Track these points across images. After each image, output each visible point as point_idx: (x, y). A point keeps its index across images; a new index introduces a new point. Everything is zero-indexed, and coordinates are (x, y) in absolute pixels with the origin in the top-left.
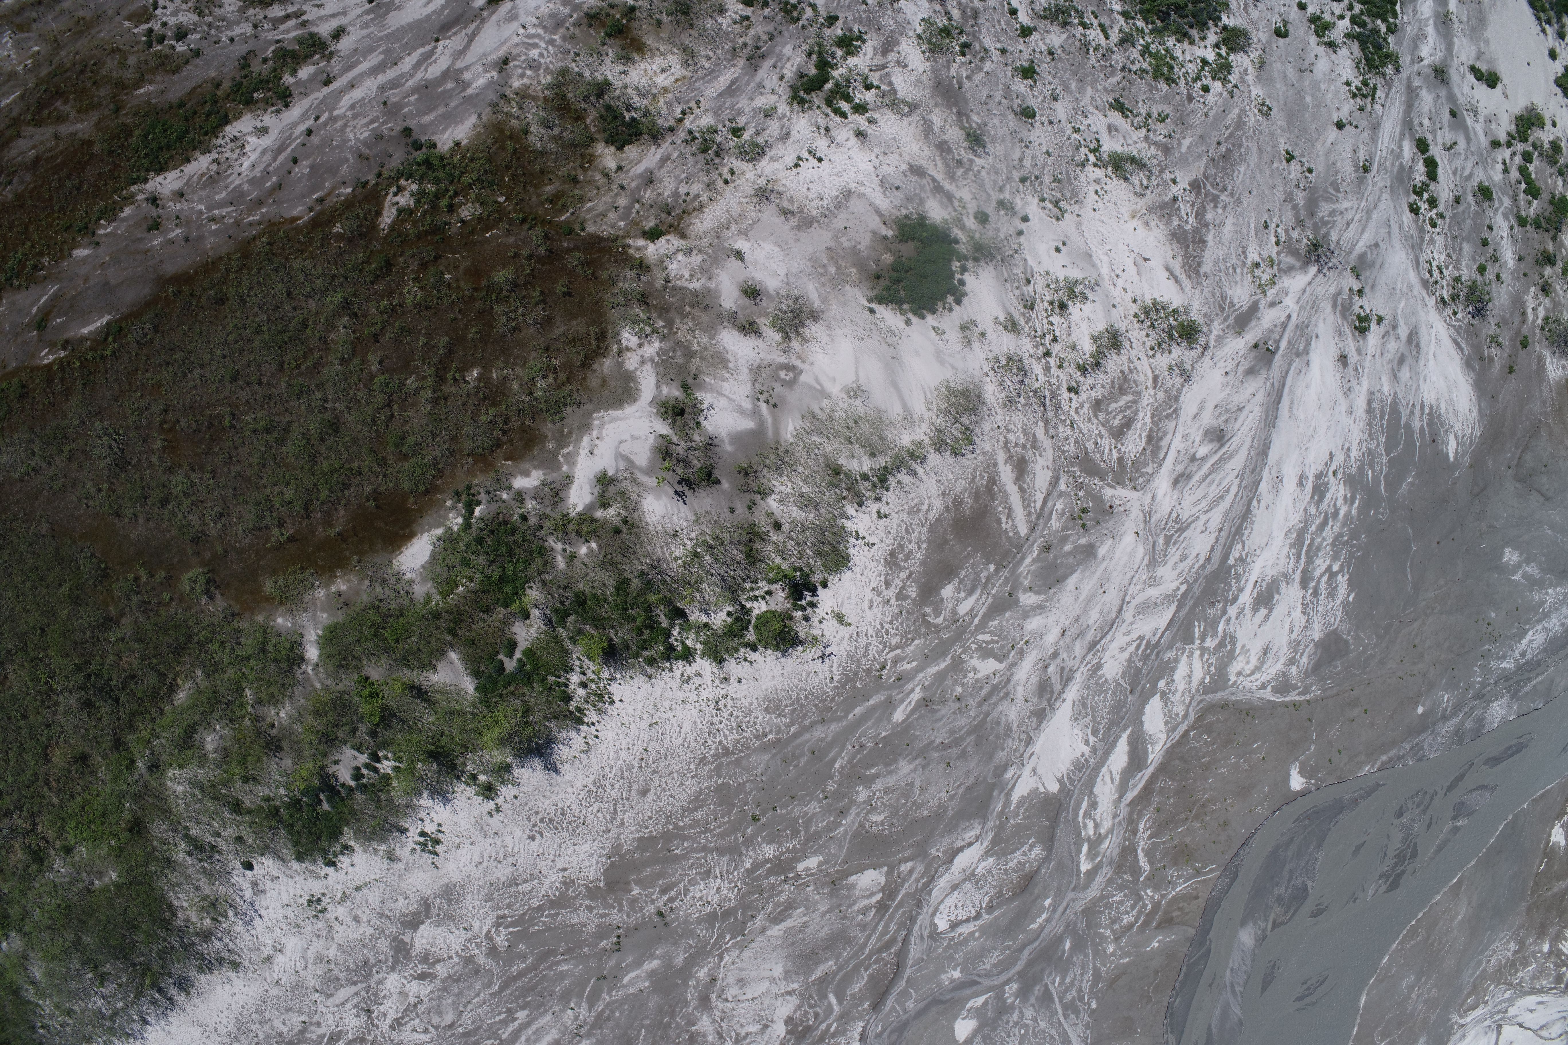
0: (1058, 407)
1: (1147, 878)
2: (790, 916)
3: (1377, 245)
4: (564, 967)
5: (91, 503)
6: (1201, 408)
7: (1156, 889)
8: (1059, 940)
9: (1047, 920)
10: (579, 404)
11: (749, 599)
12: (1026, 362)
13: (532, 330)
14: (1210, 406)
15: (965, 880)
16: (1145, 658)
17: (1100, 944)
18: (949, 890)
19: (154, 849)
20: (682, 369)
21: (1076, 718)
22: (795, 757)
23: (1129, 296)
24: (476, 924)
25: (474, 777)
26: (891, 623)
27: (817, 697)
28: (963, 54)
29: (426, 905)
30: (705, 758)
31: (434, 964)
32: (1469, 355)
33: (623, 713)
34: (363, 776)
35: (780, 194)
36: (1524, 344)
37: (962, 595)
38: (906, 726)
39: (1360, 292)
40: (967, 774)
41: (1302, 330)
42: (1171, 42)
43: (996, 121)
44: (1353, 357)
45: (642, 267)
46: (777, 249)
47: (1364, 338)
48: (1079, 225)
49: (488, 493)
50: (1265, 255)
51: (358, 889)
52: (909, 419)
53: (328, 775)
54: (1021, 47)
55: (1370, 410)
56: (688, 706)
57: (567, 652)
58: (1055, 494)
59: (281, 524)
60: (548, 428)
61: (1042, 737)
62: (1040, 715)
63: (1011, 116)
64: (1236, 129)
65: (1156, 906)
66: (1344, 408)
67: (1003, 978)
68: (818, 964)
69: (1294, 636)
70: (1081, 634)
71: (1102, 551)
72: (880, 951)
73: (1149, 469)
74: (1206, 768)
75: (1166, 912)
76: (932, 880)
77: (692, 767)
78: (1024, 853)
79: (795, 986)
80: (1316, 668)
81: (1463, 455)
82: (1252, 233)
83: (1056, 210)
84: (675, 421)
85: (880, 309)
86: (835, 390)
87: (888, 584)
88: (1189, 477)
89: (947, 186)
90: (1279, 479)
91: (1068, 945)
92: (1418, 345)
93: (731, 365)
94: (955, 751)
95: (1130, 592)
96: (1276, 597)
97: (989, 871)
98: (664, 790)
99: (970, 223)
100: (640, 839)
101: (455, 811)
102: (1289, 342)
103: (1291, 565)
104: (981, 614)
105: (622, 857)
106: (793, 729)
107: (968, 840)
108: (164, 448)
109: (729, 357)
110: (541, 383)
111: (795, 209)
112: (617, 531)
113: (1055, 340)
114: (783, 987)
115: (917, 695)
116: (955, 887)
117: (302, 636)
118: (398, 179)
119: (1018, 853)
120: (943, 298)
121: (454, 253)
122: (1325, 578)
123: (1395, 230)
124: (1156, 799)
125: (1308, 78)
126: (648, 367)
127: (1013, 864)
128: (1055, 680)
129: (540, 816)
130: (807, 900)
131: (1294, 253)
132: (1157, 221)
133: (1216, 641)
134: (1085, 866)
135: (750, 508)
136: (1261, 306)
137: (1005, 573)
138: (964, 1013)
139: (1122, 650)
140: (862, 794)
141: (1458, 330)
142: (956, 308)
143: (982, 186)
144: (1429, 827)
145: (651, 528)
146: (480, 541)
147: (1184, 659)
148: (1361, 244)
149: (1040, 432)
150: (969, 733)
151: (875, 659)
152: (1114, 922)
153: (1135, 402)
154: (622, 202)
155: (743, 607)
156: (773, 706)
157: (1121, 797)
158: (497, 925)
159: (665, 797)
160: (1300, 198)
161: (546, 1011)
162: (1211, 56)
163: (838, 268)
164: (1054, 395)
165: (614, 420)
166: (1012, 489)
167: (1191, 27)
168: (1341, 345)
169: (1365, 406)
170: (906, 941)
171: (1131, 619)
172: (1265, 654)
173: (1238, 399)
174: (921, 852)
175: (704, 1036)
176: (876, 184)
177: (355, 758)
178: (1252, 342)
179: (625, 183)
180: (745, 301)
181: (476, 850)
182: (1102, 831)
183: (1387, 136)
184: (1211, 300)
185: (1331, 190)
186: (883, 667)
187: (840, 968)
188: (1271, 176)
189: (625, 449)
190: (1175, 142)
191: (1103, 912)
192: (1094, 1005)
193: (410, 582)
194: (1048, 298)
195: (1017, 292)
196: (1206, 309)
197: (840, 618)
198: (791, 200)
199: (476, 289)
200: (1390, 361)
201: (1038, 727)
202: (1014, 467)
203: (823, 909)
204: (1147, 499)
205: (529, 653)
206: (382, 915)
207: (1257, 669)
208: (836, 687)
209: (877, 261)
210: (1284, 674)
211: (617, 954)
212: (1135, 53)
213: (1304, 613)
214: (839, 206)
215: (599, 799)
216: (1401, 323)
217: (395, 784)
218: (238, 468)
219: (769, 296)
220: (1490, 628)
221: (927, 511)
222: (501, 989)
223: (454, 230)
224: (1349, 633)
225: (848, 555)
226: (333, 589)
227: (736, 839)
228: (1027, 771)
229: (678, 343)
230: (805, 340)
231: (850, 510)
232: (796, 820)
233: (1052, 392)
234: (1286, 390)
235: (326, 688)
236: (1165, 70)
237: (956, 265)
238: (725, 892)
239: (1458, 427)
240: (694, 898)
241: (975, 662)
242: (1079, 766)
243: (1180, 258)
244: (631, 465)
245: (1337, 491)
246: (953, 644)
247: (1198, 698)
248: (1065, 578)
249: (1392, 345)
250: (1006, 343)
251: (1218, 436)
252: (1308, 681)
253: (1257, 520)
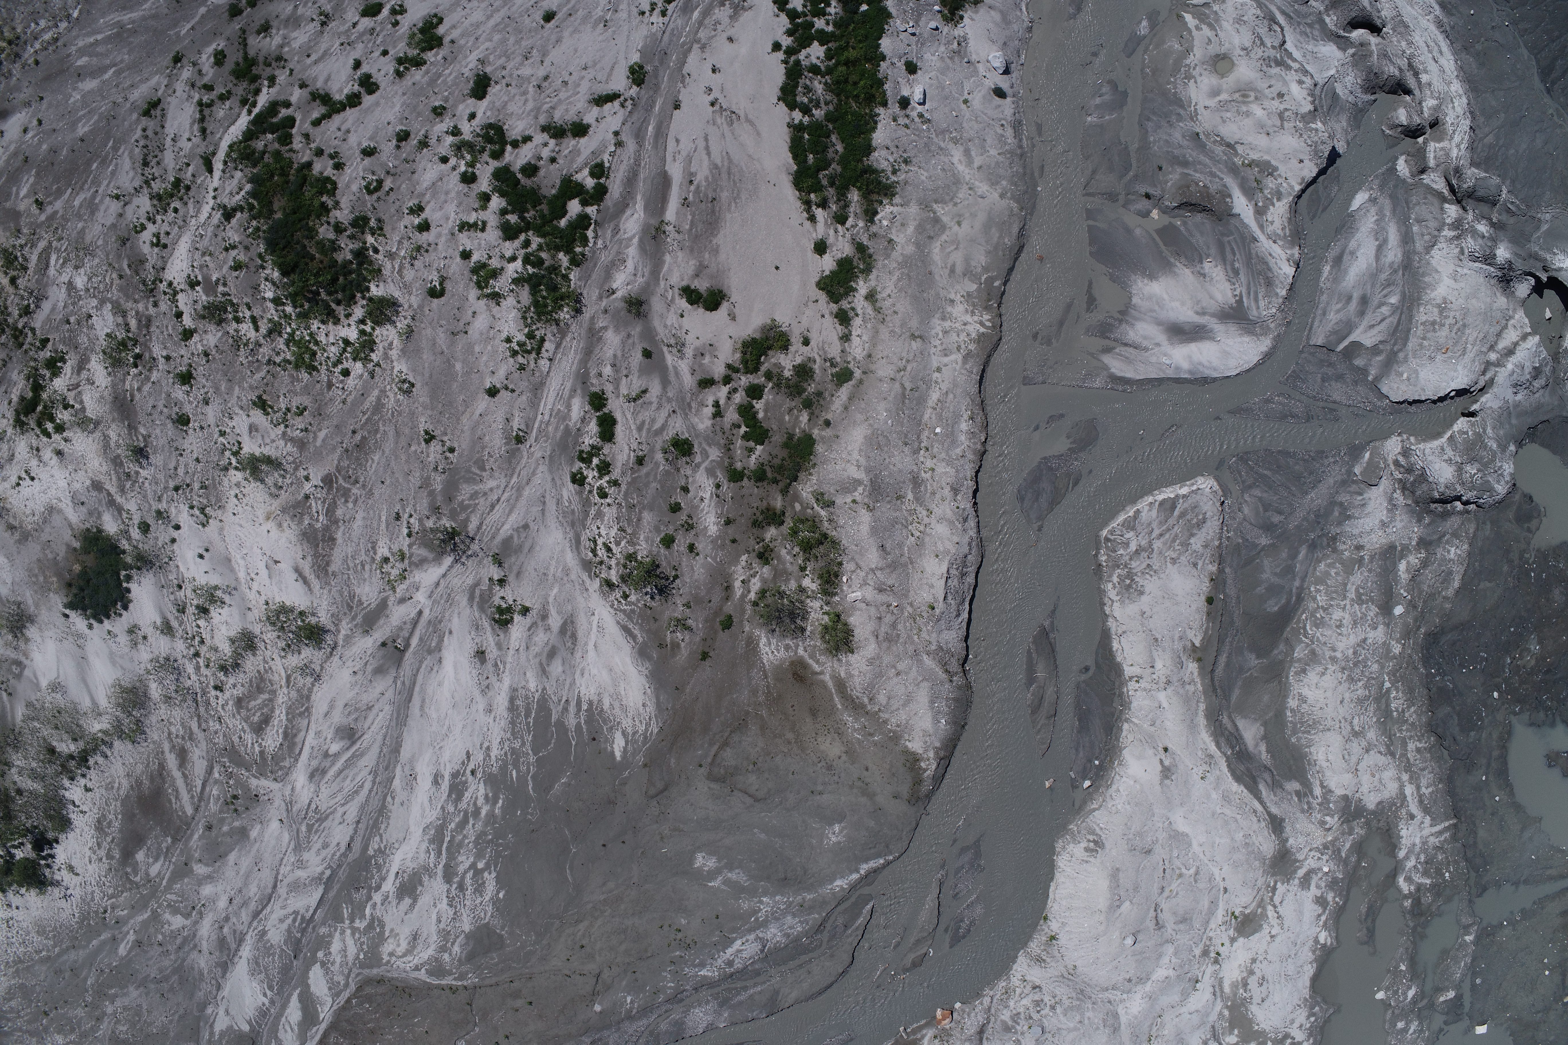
0: (208, 703)
3: (526, 527)
6: (332, 706)
12: (180, 662)
14: (340, 704)
16: (303, 931)
21: (252, 973)
22: (62, 971)
23: (263, 598)
26: (106, 877)
28: (136, 366)
35: (8, 511)
36: (728, 623)
37: (152, 860)
38: (129, 960)
39: (502, 582)
40: (178, 1005)
41: (435, 626)
42: (315, 325)
43: (158, 431)
44: (492, 653)
47: (506, 631)
48: (220, 531)
50: (395, 548)
52: (97, 711)
54: (183, 352)
55: (512, 707)
58: (211, 781)
61: (230, 984)
62: (225, 967)
63: (170, 425)
64: (373, 414)
66: (481, 706)
69: (442, 926)
70: (245, 904)
71: (254, 834)
73: (286, 763)
74: (373, 1032)
80: (471, 957)
81: (634, 755)
82: (383, 526)
83: (201, 517)
85: (72, 614)
86: (44, 685)
88: (324, 772)
89: (119, 499)
90: (413, 777)
92: (574, 637)
94: (166, 986)
95: (281, 872)
96: (419, 888)
99: (135, 533)
102: (421, 639)
103: (432, 860)
104: (168, 877)
111: (17, 524)
113: (201, 642)
115: (132, 937)
120: (113, 604)
122: (470, 874)
123: (551, 506)
125: (461, 340)
128: (230, 939)
131: (427, 544)
132: (289, 521)
133: (365, 923)
136: (390, 603)
137: (181, 845)
139: (281, 921)
140: (109, 1008)
141: (629, 615)
142: (124, 613)
143: (145, 497)
147: (337, 936)
148: (507, 527)
149: (194, 726)
150: (173, 973)
151: (100, 904)
153: (270, 700)
155: (9, 852)
156: (41, 930)
157: (302, 1044)
160: (438, 482)
162: (352, 334)
163: (48, 577)
164: (204, 693)
166: (177, 774)
167: (338, 303)
168: (478, 640)
169: (506, 704)
171: (285, 896)
172: (415, 939)
173: (366, 698)
176: (71, 500)
178: (380, 640)
183: (552, 395)
184: (339, 599)
185: (475, 470)
186: (106, 911)
188: (407, 461)
190: (311, 435)
194: (195, 602)
195: (172, 597)
196: (334, 609)
197: (72, 869)
198: (15, 516)
200: (538, 654)
201: (225, 976)
202: (177, 755)
204: (288, 790)
207: (408, 952)
208: (78, 922)
209: (71, 571)
210: (436, 960)
212: (280, 343)
213: (450, 906)
214: (45, 521)
216: (553, 611)
220: (680, 936)
221: (120, 788)
224: (502, 929)
225: (71, 819)
228: (223, 1010)
230: (27, 640)
231: (68, 782)
232: (73, 1019)
233: (202, 690)
234: (417, 688)
236: (307, 357)
237: (123, 574)
239: (627, 723)
241: (169, 915)
242: (264, 1012)
243: (309, 558)
245: (477, 790)
246: (152, 899)
247: (355, 971)
248: (226, 855)
249: (541, 638)
250: (161, 645)
251: (349, 734)
252: (464, 968)
253: (393, 815)
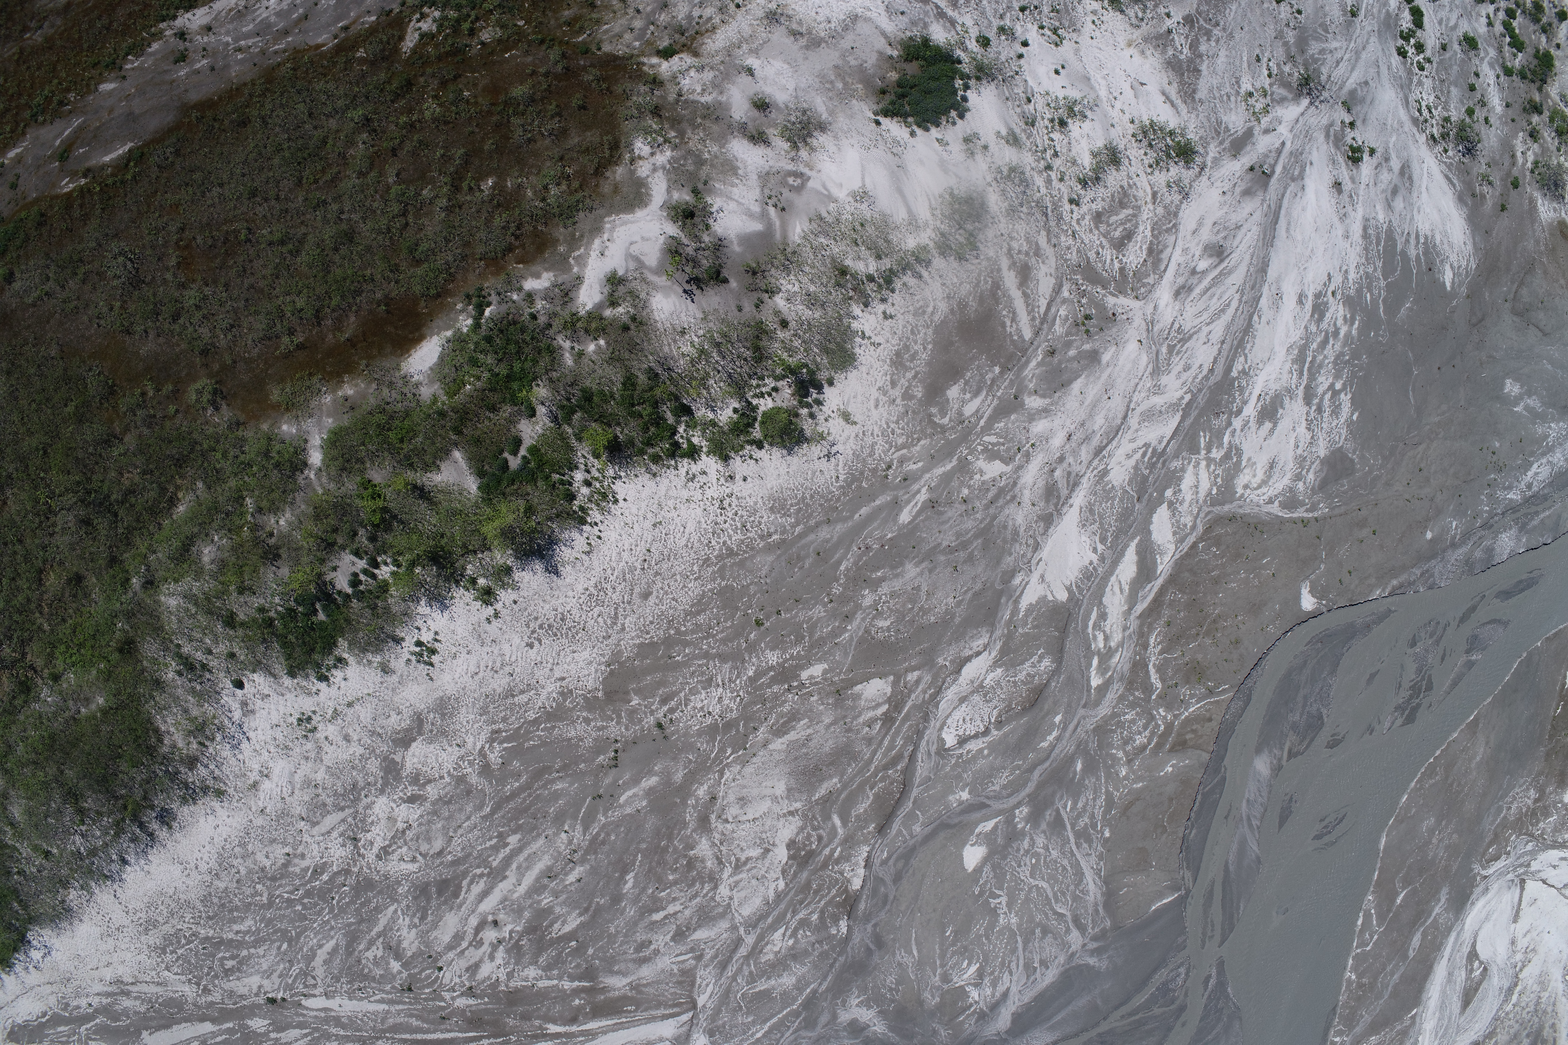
0: (1060, 218)
1: (1159, 697)
2: (794, 728)
3: (1366, 83)
4: (559, 786)
5: (102, 322)
6: (1200, 224)
7: (1168, 708)
8: (1070, 760)
9: (1058, 739)
10: (591, 209)
11: (756, 396)
12: (1028, 174)
13: (547, 141)
14: (1209, 222)
15: (973, 692)
16: (1152, 466)
17: (1113, 766)
18: (956, 702)
19: (143, 670)
20: (693, 176)
21: (1083, 525)
22: (800, 559)
23: (1127, 117)
24: (470, 740)
25: (473, 581)
26: (897, 422)
27: (822, 497)
29: (419, 720)
30: (708, 559)
31: (424, 785)
32: (1461, 192)
33: (627, 513)
34: (360, 582)
35: (789, 17)
36: (1516, 185)
37: (968, 396)
38: (913, 527)
39: (1352, 125)
40: (974, 579)
41: (1296, 157)
44: (1347, 186)
45: (656, 82)
46: (786, 66)
47: (1358, 168)
48: (1077, 51)
49: (499, 294)
50: (1258, 85)
51: (350, 705)
52: (913, 224)
53: (325, 583)
55: (1365, 236)
56: (693, 505)
57: (571, 449)
58: (1058, 300)
59: (291, 332)
60: (560, 232)
61: (1050, 542)
62: (1048, 520)
65: (1169, 726)
66: (1340, 232)
67: (1013, 801)
68: (821, 781)
69: (1299, 451)
70: (1087, 439)
71: (1106, 357)
72: (886, 767)
73: (1150, 280)
74: (1216, 581)
75: (1179, 734)
76: (939, 691)
77: (696, 568)
78: (1033, 666)
79: (798, 805)
80: (1323, 485)
81: (1460, 286)
82: (1245, 65)
83: (1054, 37)
84: (684, 224)
85: (886, 122)
86: (842, 194)
87: (893, 384)
88: (1190, 289)
89: (950, 12)
90: (1279, 296)
91: (1079, 766)
92: (1410, 178)
93: (740, 172)
94: (962, 555)
95: (1135, 399)
96: (1281, 411)
97: (998, 683)
98: (666, 593)
99: (973, 45)
100: (641, 645)
101: (452, 618)
102: (1284, 167)
103: (1294, 381)
104: (986, 415)
105: (621, 664)
106: (798, 530)
107: (975, 649)
108: (179, 263)
109: (739, 164)
110: (554, 191)
111: (803, 30)
112: (626, 328)
113: (1056, 155)
114: (785, 806)
115: (923, 496)
116: (963, 700)
117: (306, 441)
118: (422, 6)
119: (1028, 664)
120: (946, 112)
121: (473, 72)
122: (1328, 396)
123: (1384, 70)
124: (1166, 612)
126: (660, 174)
127: (1022, 676)
128: (1062, 484)
129: (539, 622)
130: (811, 711)
131: (1286, 85)
132: (1152, 50)
133: (1222, 453)
134: (1095, 681)
135: (757, 306)
136: (1256, 132)
137: (1010, 375)
138: (973, 839)
139: (1128, 456)
140: (868, 598)
141: (1449, 166)
142: (959, 122)
143: (983, 13)
144: (1443, 659)
145: (659, 325)
146: (489, 339)
147: (1190, 469)
148: (1351, 81)
149: (1042, 240)
150: (976, 536)
151: (881, 459)
152: (1126, 743)
153: (1134, 216)
154: (638, 24)
155: (749, 403)
156: (778, 505)
157: (1130, 609)
158: (491, 741)
159: (667, 601)
160: (1291, 36)
161: (539, 835)
163: (846, 84)
164: (1056, 207)
165: (625, 223)
166: (1016, 294)
168: (1335, 172)
169: (1360, 232)
170: (912, 757)
171: (1136, 426)
172: (1271, 467)
173: (1235, 218)
174: (928, 661)
175: (703, 861)
176: (882, 9)
177: (354, 564)
178: (1248, 166)
179: (641, 7)
180: (755, 113)
181: (473, 660)
182: (1113, 644)
184: (1207, 124)
185: (1320, 30)
186: (889, 467)
187: (845, 786)
188: (1262, 15)
189: (635, 250)
191: (1114, 731)
192: (1107, 834)
193: (417, 385)
194: (1048, 116)
195: (1018, 110)
196: (1201, 132)
197: (846, 417)
198: (800, 23)
199: (493, 104)
200: (1383, 191)
201: (1045, 533)
202: (1018, 273)
203: (827, 721)
204: (1149, 309)
205: (533, 450)
206: (373, 733)
207: (1264, 483)
208: (842, 487)
209: (883, 78)
210: (1291, 490)
211: (614, 770)
213: (1309, 429)
214: (846, 28)
215: (600, 603)
216: (1393, 156)
217: (393, 591)
218: (252, 280)
219: (778, 109)
220: (1495, 458)
221: (933, 313)
222: (493, 812)
223: (474, 51)
224: (1354, 453)
225: (854, 354)
226: (340, 393)
227: (739, 644)
228: (1035, 578)
229: (689, 152)
230: (813, 149)
231: (856, 310)
232: (800, 625)
233: (1054, 204)
234: (1283, 212)
235: (327, 492)
237: (958, 83)
238: (726, 702)
239: (1453, 258)
240: (694, 708)
241: (981, 464)
242: (1088, 574)
243: (1175, 85)
244: (640, 264)
245: (1337, 311)
246: (959, 445)
247: (1206, 509)
248: (1069, 382)
249: (1385, 176)
250: (1008, 155)
251: (1218, 252)
252: (1316, 498)
253: (1258, 334)
